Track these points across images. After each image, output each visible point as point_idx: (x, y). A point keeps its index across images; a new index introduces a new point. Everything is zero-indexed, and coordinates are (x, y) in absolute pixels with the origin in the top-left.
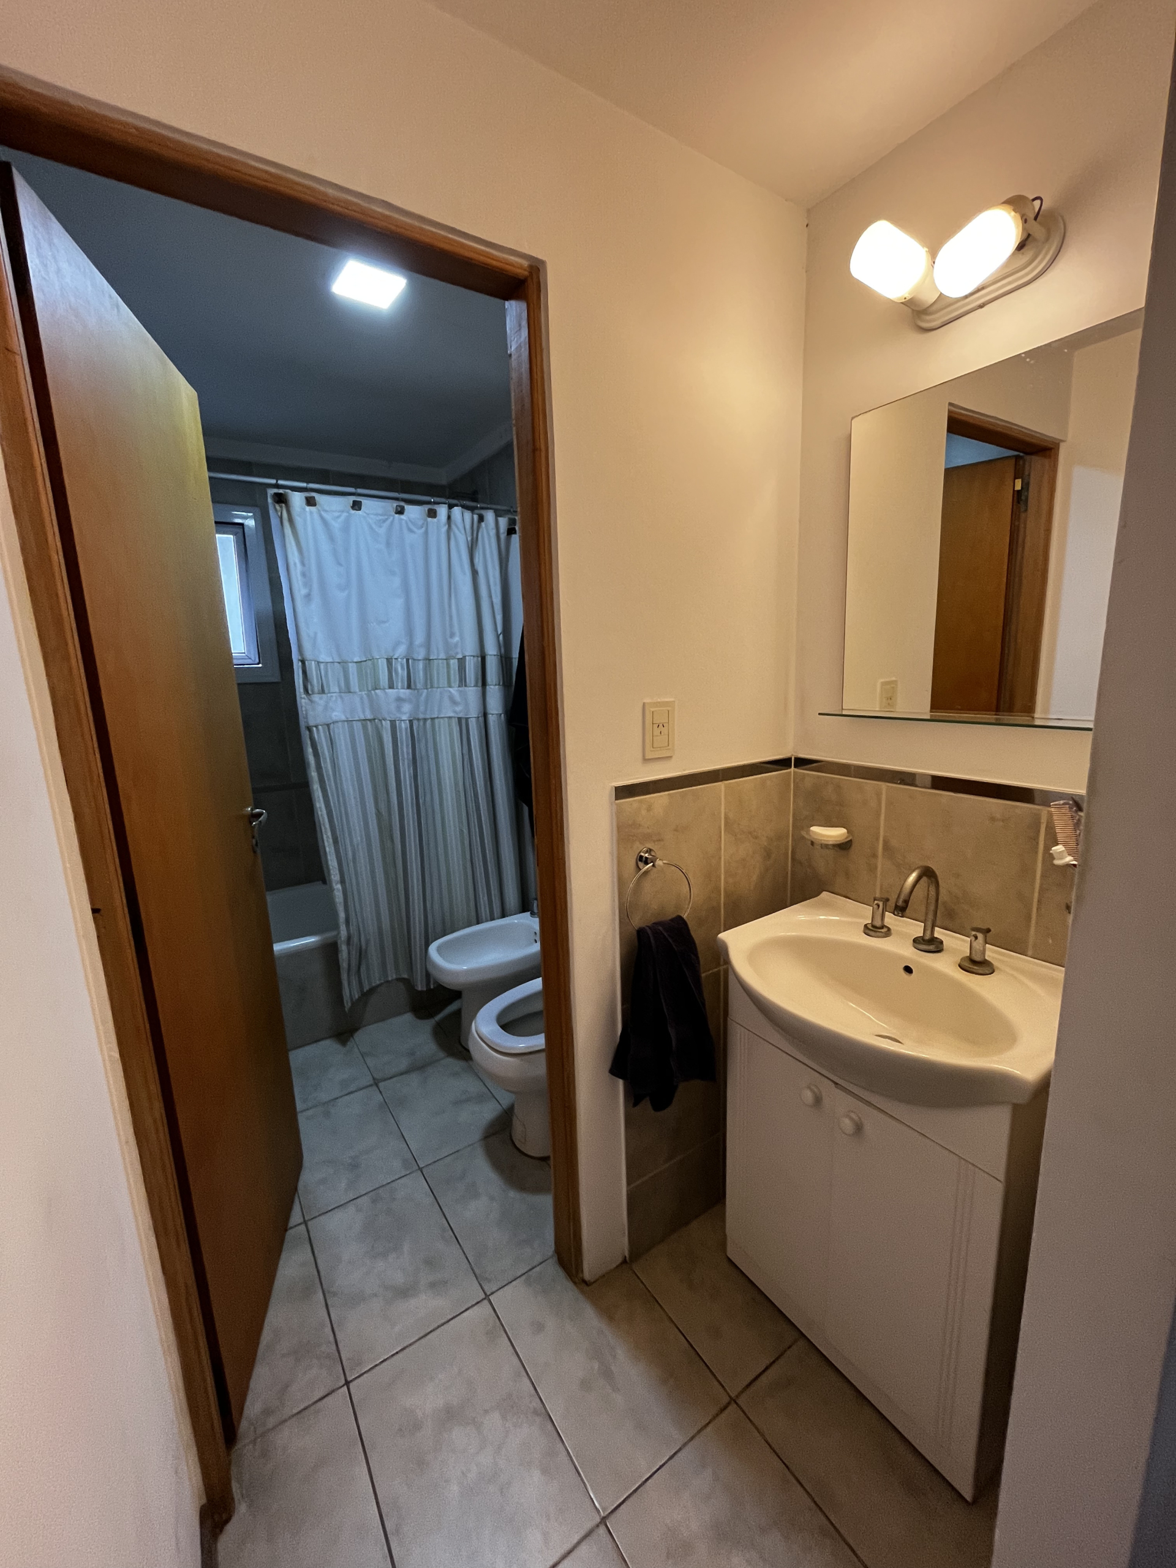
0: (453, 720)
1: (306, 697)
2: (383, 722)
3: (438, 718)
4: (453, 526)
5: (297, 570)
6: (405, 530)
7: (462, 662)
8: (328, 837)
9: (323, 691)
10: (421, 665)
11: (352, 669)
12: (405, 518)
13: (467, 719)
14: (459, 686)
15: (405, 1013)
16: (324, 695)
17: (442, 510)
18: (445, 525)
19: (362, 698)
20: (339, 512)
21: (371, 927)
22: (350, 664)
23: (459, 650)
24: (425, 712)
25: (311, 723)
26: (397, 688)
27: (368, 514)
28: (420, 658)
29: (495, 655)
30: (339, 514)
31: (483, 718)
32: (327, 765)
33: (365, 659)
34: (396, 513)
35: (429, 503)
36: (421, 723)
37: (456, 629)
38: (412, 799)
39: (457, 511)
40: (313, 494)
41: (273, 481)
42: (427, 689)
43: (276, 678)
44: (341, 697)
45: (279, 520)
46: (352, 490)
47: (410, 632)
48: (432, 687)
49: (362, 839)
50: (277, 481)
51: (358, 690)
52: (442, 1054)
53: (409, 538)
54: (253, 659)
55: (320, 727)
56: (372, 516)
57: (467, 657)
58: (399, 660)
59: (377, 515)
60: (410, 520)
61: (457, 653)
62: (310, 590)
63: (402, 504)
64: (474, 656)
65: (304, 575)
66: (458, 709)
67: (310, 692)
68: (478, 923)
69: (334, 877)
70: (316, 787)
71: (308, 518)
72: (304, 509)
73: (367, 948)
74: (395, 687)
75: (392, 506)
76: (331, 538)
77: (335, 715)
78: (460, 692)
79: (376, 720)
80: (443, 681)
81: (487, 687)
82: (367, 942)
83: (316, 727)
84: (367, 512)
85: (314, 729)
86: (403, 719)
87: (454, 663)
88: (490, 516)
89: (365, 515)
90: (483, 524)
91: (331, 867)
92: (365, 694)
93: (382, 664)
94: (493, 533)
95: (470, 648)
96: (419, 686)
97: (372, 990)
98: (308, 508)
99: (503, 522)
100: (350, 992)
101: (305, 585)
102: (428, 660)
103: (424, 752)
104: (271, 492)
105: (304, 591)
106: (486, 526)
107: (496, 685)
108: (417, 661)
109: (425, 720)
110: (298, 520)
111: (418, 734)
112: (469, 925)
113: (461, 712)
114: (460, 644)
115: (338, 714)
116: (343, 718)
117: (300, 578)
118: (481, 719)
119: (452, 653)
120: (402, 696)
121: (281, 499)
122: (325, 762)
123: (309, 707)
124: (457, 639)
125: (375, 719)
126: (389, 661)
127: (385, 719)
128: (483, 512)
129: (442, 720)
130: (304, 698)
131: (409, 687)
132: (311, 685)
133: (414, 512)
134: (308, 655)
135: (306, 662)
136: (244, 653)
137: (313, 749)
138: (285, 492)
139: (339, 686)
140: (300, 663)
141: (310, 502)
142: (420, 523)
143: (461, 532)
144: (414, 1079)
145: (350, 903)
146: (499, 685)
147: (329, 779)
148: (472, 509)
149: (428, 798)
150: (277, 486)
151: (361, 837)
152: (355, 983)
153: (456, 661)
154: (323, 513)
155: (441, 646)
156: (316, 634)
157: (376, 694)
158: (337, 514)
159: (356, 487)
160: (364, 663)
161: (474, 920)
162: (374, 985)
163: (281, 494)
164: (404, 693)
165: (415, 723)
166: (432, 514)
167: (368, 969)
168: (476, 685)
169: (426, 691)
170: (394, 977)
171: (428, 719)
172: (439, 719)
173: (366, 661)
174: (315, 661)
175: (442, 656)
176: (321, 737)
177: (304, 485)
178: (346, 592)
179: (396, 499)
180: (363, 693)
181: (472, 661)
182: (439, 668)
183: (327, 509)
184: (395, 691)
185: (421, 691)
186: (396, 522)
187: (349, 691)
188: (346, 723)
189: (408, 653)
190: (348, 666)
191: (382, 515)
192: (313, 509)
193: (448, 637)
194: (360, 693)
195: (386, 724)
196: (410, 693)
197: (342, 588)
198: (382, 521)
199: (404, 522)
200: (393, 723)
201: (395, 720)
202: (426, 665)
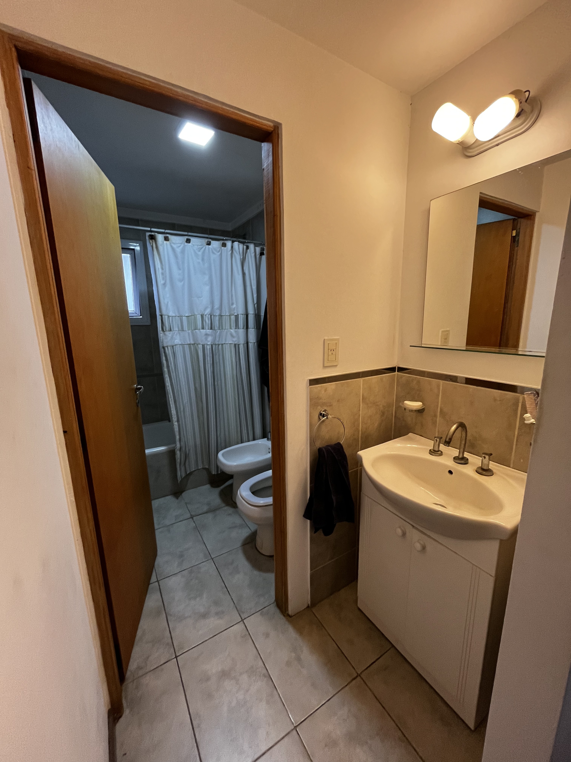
0: (232, 345)
2: (199, 345)
4: (234, 251)
5: (159, 271)
6: (211, 253)
7: (237, 317)
8: (171, 400)
9: (170, 330)
10: (217, 318)
11: (185, 319)
12: (211, 247)
13: (239, 345)
14: (235, 329)
15: (206, 485)
16: (171, 332)
17: (229, 244)
18: (230, 251)
19: (189, 334)
20: (180, 244)
21: (191, 443)
22: (184, 317)
23: (235, 311)
24: (219, 341)
25: (165, 345)
26: (206, 329)
27: (193, 245)
28: (217, 315)
29: (253, 314)
31: (246, 344)
32: (172, 366)
33: (191, 315)
34: (207, 245)
35: (223, 240)
36: (217, 345)
37: (234, 301)
38: (212, 383)
39: (236, 244)
40: (168, 235)
41: (149, 229)
42: (220, 330)
43: (148, 323)
44: (179, 333)
45: (151, 248)
46: (186, 233)
47: (212, 303)
48: (222, 329)
49: (187, 401)
50: (151, 229)
51: (187, 330)
52: (223, 505)
53: (213, 256)
54: (138, 313)
55: (169, 347)
56: (196, 246)
57: (239, 315)
58: (207, 316)
59: (198, 245)
60: (214, 249)
61: (235, 313)
62: (166, 281)
63: (210, 240)
64: (242, 314)
65: (162, 274)
66: (234, 339)
67: (165, 330)
68: (242, 443)
69: (174, 418)
70: (166, 376)
71: (165, 247)
72: (163, 242)
73: (189, 452)
74: (205, 329)
75: (205, 241)
76: (176, 256)
77: (177, 342)
78: (236, 331)
79: (195, 345)
80: (228, 326)
81: (249, 330)
82: (189, 450)
85: (166, 348)
86: (208, 344)
87: (233, 318)
88: (252, 246)
90: (248, 250)
91: (173, 414)
93: (199, 318)
94: (253, 255)
95: (241, 311)
96: (216, 328)
97: (191, 473)
98: (165, 242)
99: (258, 249)
100: (181, 474)
101: (163, 279)
102: (221, 316)
103: (218, 361)
104: (148, 234)
105: (162, 282)
106: (250, 251)
107: (253, 328)
108: (215, 316)
109: (219, 345)
110: (161, 248)
111: (215, 351)
112: (238, 443)
113: (236, 341)
114: (236, 308)
115: (177, 341)
116: (180, 343)
117: (160, 275)
118: (245, 345)
119: (232, 313)
120: (208, 333)
121: (152, 238)
122: (171, 364)
123: (164, 338)
124: (234, 306)
125: (195, 344)
126: (202, 316)
127: (200, 344)
128: (248, 244)
129: (226, 345)
130: (162, 333)
131: (211, 329)
132: (165, 327)
133: (215, 244)
134: (164, 312)
135: (163, 316)
136: (134, 311)
137: (165, 358)
139: (178, 328)
140: (160, 317)
141: (166, 239)
142: (218, 249)
143: (237, 254)
144: (210, 516)
145: (181, 431)
146: (254, 328)
147: (173, 372)
148: (243, 243)
149: (219, 382)
150: (151, 231)
151: (187, 399)
152: (183, 468)
153: (234, 316)
154: (172, 245)
155: (227, 310)
156: (168, 302)
157: (196, 332)
158: (179, 245)
159: (188, 232)
161: (240, 440)
162: (192, 471)
163: (153, 235)
164: (209, 331)
165: (214, 346)
166: (224, 245)
167: (189, 461)
168: (243, 328)
169: (219, 330)
170: (201, 467)
171: (220, 344)
172: (225, 344)
173: (191, 316)
174: (167, 316)
175: (228, 314)
176: (169, 351)
177: (163, 231)
178: (182, 283)
179: (207, 238)
180: (190, 331)
181: (242, 316)
182: (225, 320)
183: (174, 242)
184: (205, 330)
185: (217, 331)
186: (207, 248)
187: (183, 330)
188: (181, 345)
189: (211, 312)
190: (183, 318)
191: (200, 246)
192: (168, 242)
193: (230, 305)
194: (188, 331)
195: (200, 346)
196: (212, 332)
197: (181, 281)
198: (200, 249)
199: (210, 250)
200: (203, 346)
201: (204, 345)
202: (220, 318)
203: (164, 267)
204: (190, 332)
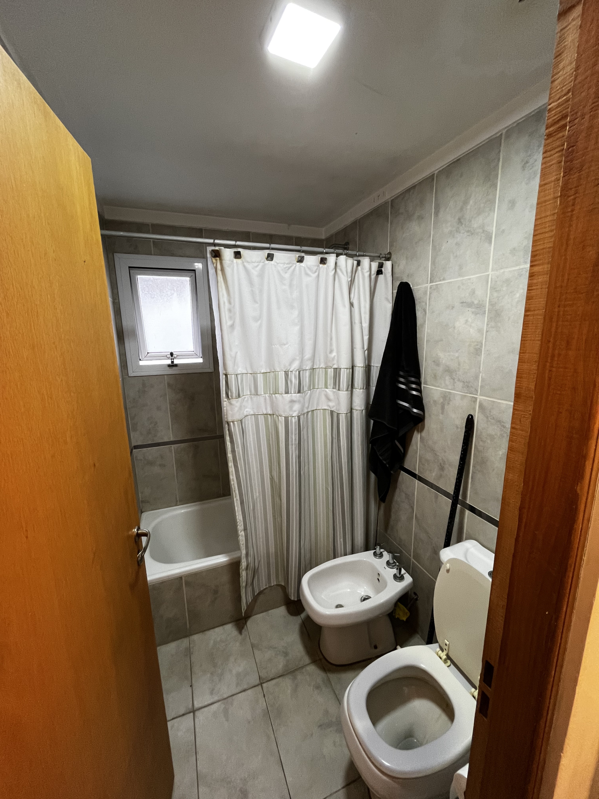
0: (327, 411)
1: (227, 401)
2: (280, 417)
3: (316, 410)
4: (338, 270)
5: (225, 307)
6: (303, 274)
7: (337, 371)
8: (237, 500)
9: (239, 396)
10: (308, 373)
11: (260, 378)
12: (303, 265)
13: (338, 414)
14: (333, 388)
16: (240, 399)
17: (331, 258)
18: (333, 270)
19: (265, 399)
20: (257, 262)
21: (262, 552)
22: (259, 375)
23: (335, 362)
24: (308, 408)
25: (230, 419)
26: (291, 393)
27: (278, 264)
28: (307, 369)
29: (362, 367)
30: (257, 264)
31: (350, 414)
32: (239, 450)
33: (269, 371)
34: (298, 262)
35: (322, 253)
36: (306, 415)
37: (334, 348)
38: (296, 472)
39: (342, 258)
40: (239, 250)
41: (211, 241)
42: (310, 390)
43: (211, 370)
44: (251, 398)
45: (214, 270)
46: (267, 245)
47: (302, 351)
48: (314, 388)
50: (214, 241)
51: (263, 393)
53: (306, 280)
54: (198, 355)
55: (236, 423)
56: (281, 265)
57: (342, 369)
58: (294, 372)
59: (284, 263)
60: (308, 267)
61: (334, 364)
62: (234, 322)
63: (303, 254)
64: (347, 369)
65: (230, 311)
66: (331, 404)
67: (230, 396)
69: (240, 527)
70: (231, 464)
71: (235, 267)
72: (232, 261)
73: (259, 566)
74: (289, 392)
75: (295, 256)
76: (251, 283)
77: (247, 411)
78: (334, 392)
79: (275, 416)
80: (322, 384)
81: (354, 389)
82: (259, 562)
83: (233, 422)
84: (278, 262)
85: (232, 423)
86: (293, 416)
87: (331, 372)
89: (276, 264)
90: (359, 268)
91: (238, 521)
92: (268, 396)
93: (282, 375)
94: (367, 274)
95: (344, 363)
96: (306, 389)
97: (261, 593)
98: (235, 261)
99: (375, 266)
100: (246, 598)
101: (230, 318)
102: (313, 369)
103: (305, 437)
104: (209, 249)
105: (230, 323)
106: (362, 269)
107: (361, 389)
108: (305, 371)
109: (308, 413)
110: (228, 270)
111: (303, 424)
112: (329, 560)
113: (333, 407)
114: (336, 358)
116: (252, 413)
117: (227, 313)
118: (348, 415)
119: (331, 364)
120: (294, 399)
121: (217, 254)
122: (238, 447)
123: (229, 408)
124: (334, 354)
125: (273, 415)
126: (286, 374)
128: (360, 258)
129: (318, 411)
131: (299, 392)
132: (231, 392)
133: (311, 260)
134: (230, 370)
135: (228, 376)
136: (194, 351)
137: (230, 437)
138: (219, 249)
139: (250, 391)
140: (224, 376)
141: (238, 255)
142: (315, 268)
143: (343, 274)
144: (286, 683)
145: (250, 545)
146: (363, 389)
147: (240, 459)
148: (353, 257)
150: (215, 245)
151: (259, 492)
152: (250, 589)
153: (333, 369)
154: (245, 264)
155: (322, 360)
156: (237, 353)
157: (275, 396)
158: (256, 264)
159: (270, 243)
160: (269, 373)
161: (332, 556)
162: (262, 589)
163: (217, 250)
164: (296, 396)
165: (302, 417)
166: (323, 261)
167: (258, 578)
168: (347, 390)
169: (309, 391)
170: (275, 584)
171: (310, 411)
173: (270, 372)
174: (235, 374)
175: (323, 365)
176: (236, 429)
177: (233, 243)
178: (259, 322)
179: (299, 251)
180: (267, 395)
181: (344, 371)
182: (320, 374)
183: (249, 260)
184: (289, 395)
185: (306, 392)
186: (297, 268)
187: (257, 394)
188: (253, 416)
189: (300, 367)
190: (257, 376)
191: (287, 264)
192: (239, 261)
193: (328, 353)
194: (264, 395)
195: (282, 419)
196: (300, 396)
197: (256, 319)
198: (287, 268)
199: (303, 269)
200: (286, 419)
201: (288, 417)
202: (311, 372)
203: (232, 301)
204: (267, 397)
